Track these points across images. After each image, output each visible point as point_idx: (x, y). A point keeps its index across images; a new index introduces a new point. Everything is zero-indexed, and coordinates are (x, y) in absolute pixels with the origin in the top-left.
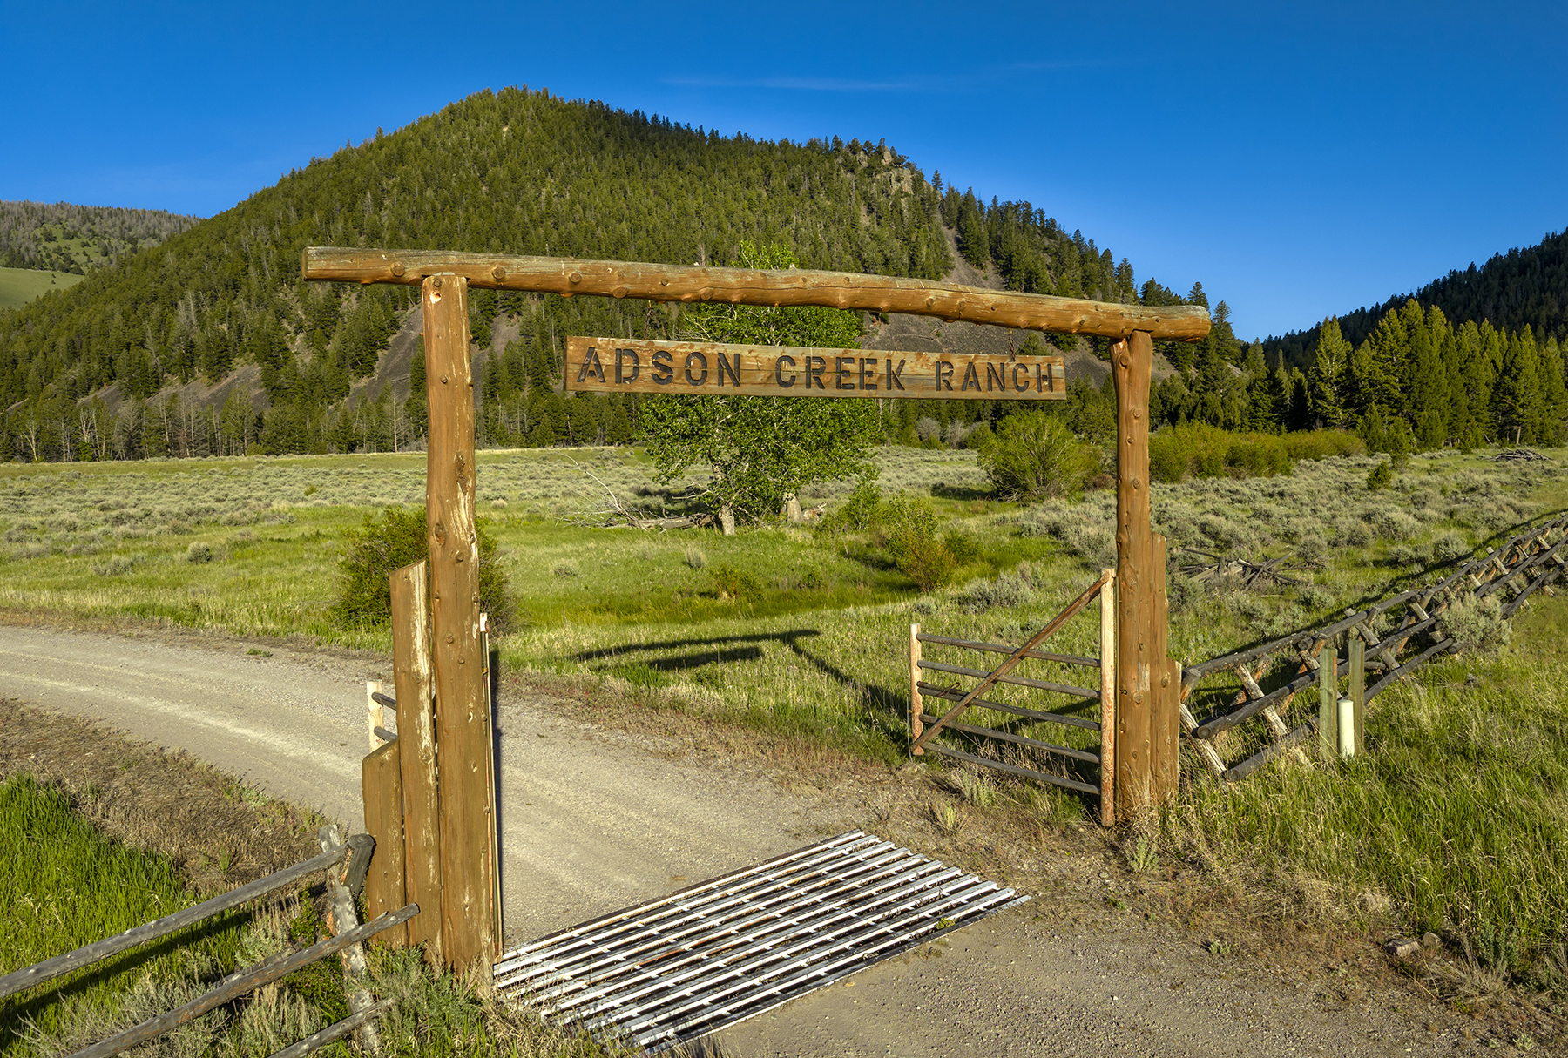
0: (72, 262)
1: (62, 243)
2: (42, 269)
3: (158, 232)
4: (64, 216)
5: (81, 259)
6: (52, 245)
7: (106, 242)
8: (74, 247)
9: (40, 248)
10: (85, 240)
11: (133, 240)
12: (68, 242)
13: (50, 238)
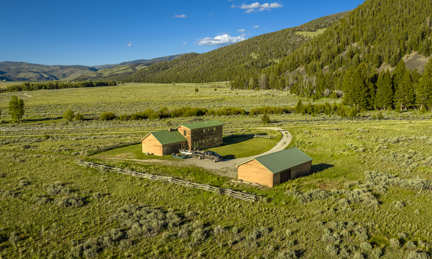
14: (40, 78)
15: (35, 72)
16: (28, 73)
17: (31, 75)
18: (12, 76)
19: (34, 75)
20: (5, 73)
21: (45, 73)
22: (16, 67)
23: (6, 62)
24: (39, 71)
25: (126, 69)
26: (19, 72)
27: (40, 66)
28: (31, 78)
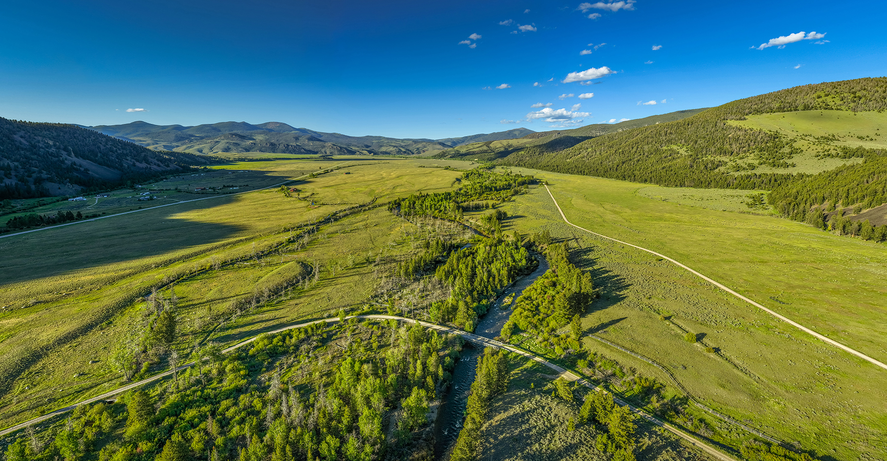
0: (828, 105)
1: (824, 98)
2: (816, 109)
3: (866, 88)
4: (825, 87)
5: (832, 104)
6: (820, 100)
7: (842, 95)
8: (829, 100)
9: (815, 101)
10: (834, 96)
11: (854, 93)
12: (826, 97)
13: (819, 97)
14: (399, 152)
15: (394, 147)
16: (389, 147)
17: (392, 149)
18: (376, 150)
19: (394, 149)
20: (370, 146)
21: (402, 147)
22: (377, 141)
23: (368, 136)
24: (397, 145)
25: (481, 146)
26: (381, 146)
27: (396, 140)
28: (391, 151)
